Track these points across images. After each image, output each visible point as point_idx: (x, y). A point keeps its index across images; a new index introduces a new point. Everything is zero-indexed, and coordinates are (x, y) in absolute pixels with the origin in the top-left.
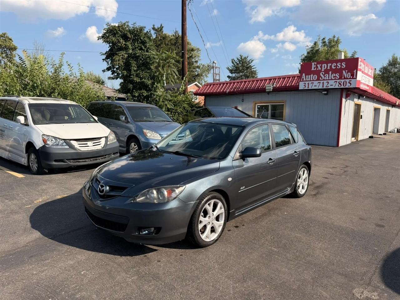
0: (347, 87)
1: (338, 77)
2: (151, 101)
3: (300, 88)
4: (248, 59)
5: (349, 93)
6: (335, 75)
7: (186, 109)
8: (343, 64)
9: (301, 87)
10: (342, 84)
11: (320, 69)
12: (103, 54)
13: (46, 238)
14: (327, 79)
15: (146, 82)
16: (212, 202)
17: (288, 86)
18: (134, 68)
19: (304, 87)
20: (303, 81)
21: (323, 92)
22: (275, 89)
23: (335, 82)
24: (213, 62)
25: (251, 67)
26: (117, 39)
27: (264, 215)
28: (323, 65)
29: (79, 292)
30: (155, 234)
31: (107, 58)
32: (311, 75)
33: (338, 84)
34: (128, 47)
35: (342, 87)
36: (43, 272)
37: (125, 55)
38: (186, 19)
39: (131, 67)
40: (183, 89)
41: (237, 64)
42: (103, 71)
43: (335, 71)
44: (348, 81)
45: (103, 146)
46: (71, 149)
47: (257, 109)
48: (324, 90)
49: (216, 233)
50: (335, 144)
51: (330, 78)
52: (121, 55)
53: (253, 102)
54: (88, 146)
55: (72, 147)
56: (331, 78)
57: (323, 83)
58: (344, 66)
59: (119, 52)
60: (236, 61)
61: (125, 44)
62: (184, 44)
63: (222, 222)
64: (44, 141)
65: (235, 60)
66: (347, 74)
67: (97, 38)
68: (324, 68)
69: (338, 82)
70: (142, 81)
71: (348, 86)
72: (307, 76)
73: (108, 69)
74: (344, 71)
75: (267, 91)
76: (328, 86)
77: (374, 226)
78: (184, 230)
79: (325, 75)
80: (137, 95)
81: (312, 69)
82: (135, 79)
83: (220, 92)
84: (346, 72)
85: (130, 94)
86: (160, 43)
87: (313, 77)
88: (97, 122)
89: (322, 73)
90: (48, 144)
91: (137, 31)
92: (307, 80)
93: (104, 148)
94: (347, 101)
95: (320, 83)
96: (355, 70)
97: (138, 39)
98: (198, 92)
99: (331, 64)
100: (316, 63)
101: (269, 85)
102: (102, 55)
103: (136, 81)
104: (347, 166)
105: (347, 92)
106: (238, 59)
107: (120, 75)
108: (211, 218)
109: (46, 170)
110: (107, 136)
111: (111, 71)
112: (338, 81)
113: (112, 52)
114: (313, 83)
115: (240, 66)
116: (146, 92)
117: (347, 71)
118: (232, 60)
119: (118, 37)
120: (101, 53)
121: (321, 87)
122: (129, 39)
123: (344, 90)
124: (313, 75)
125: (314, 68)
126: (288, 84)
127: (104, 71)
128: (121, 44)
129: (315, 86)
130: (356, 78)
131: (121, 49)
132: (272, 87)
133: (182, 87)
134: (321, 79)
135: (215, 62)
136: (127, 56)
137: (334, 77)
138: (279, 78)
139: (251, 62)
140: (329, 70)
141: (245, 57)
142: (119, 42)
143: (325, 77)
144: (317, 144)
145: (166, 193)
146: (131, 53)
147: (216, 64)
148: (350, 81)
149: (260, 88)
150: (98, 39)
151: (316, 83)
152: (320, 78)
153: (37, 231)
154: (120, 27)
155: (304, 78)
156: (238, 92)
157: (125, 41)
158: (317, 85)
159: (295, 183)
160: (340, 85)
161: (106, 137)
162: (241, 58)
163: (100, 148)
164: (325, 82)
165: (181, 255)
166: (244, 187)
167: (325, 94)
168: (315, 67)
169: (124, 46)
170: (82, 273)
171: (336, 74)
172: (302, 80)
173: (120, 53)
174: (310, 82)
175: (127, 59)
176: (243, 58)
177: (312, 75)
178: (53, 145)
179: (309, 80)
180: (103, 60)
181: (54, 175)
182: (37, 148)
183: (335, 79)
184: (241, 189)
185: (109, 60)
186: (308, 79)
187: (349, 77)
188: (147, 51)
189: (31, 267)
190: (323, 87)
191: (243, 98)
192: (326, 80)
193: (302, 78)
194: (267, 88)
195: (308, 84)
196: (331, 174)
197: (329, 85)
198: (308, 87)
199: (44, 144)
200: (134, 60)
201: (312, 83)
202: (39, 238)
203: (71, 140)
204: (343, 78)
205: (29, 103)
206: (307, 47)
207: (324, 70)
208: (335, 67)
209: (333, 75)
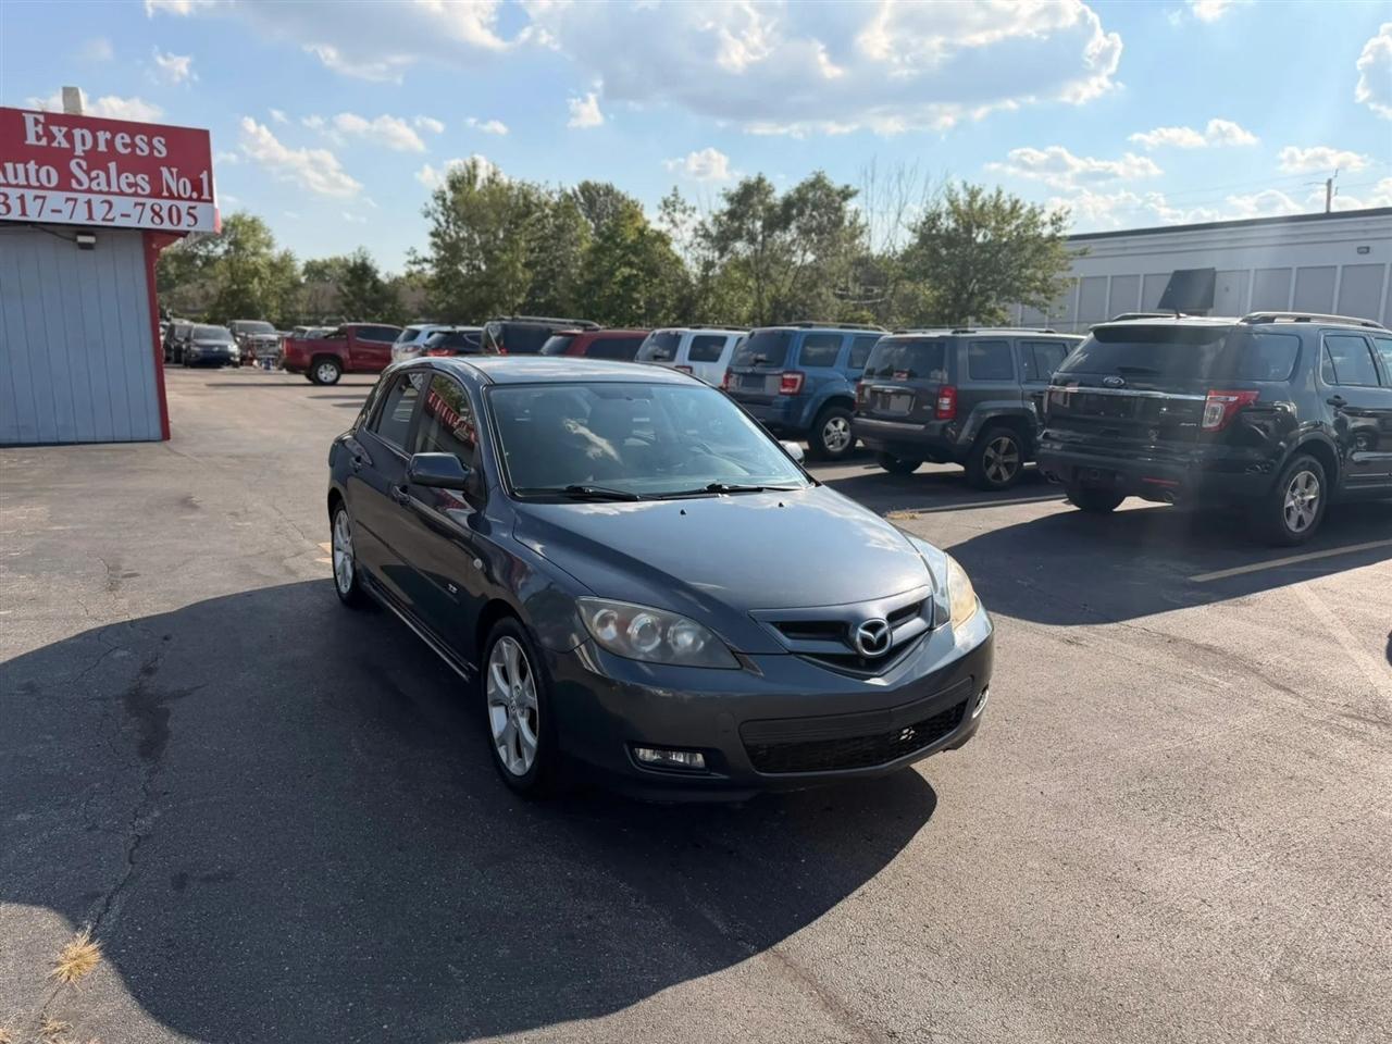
0: (184, 227)
1: (148, 190)
6: (132, 179)
8: (156, 143)
10: (164, 214)
11: (65, 145)
14: (104, 187)
19: (5, 208)
21: (81, 239)
23: (137, 204)
28: (77, 133)
32: (26, 163)
33: (148, 213)
35: (167, 226)
43: (130, 164)
44: (184, 206)
48: (80, 229)
50: (154, 430)
51: (115, 188)
56: (119, 188)
57: (89, 203)
58: (164, 152)
66: (178, 182)
68: (84, 144)
69: (148, 207)
71: (189, 225)
72: (9, 166)
74: (164, 170)
76: (110, 216)
79: (93, 174)
81: (26, 138)
84: (172, 174)
87: (37, 171)
89: (79, 165)
92: (13, 181)
95: (75, 200)
96: (205, 172)
99: (109, 135)
100: (42, 118)
112: (149, 202)
114: (44, 198)
117: (174, 170)
121: (80, 218)
124: (39, 165)
125: (39, 138)
129: (53, 211)
130: (211, 201)
134: (74, 184)
137: (129, 185)
140: (107, 158)
143: (91, 180)
148: (191, 208)
151: (56, 199)
152: (73, 181)
158: (57, 208)
160: (157, 220)
164: (96, 199)
167: (84, 246)
168: (41, 133)
171: (135, 177)
174: (29, 194)
177: (32, 162)
179: (22, 181)
183: (135, 194)
186: (16, 177)
187: (185, 193)
190: (91, 217)
192: (101, 192)
195: (22, 198)
197: (115, 213)
198: (24, 213)
201: (36, 197)
204: (165, 194)
207: (84, 151)
208: (129, 150)
209: (124, 176)
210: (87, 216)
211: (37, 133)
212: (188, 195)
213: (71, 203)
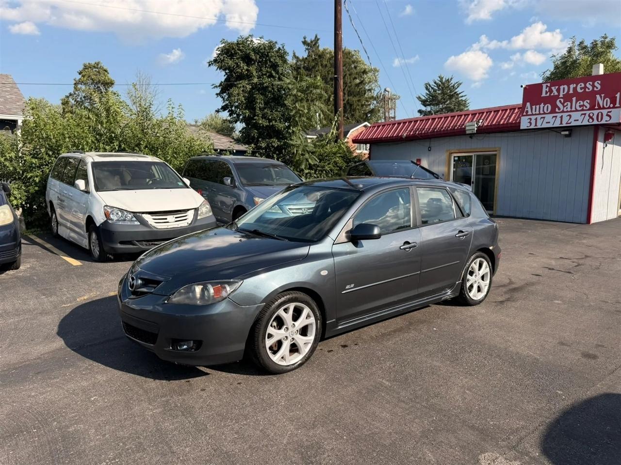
0: (603, 122)
1: (588, 106)
2: (285, 155)
3: (522, 128)
4: (453, 82)
5: (611, 132)
6: (582, 103)
7: (338, 164)
8: (596, 84)
9: (524, 124)
10: (595, 117)
11: (556, 94)
12: (216, 87)
13: (69, 349)
14: (569, 109)
15: (277, 126)
16: (292, 306)
17: (503, 124)
18: (260, 105)
19: (529, 125)
20: (527, 115)
21: (563, 133)
22: (481, 129)
23: (582, 114)
24: (385, 90)
25: (458, 95)
26: (236, 63)
27: (400, 330)
28: (562, 87)
29: (75, 423)
30: (195, 350)
31: (222, 92)
32: (540, 104)
33: (587, 117)
34: (252, 73)
35: (595, 122)
36: (44, 393)
37: (247, 86)
38: (341, 25)
39: (256, 104)
40: (334, 134)
41: (435, 91)
42: (216, 111)
43: (581, 97)
44: (605, 112)
45: (190, 222)
46: (142, 226)
47: (452, 163)
48: (563, 129)
49: (300, 353)
50: (584, 219)
51: (574, 109)
52: (240, 87)
53: (447, 151)
54: (168, 222)
55: (144, 223)
56: (576, 108)
57: (562, 117)
58: (599, 87)
59: (238, 82)
60: (433, 86)
61: (247, 70)
62: (338, 65)
63: (311, 338)
64: (107, 215)
65: (431, 84)
66: (603, 101)
67: (208, 64)
68: (564, 92)
69: (587, 115)
70: (271, 124)
71: (606, 121)
72: (534, 107)
73: (224, 108)
74: (598, 96)
75: (468, 132)
76: (569, 122)
77: (579, 356)
78: (242, 346)
79: (565, 104)
80: (263, 145)
81: (542, 95)
82: (260, 122)
83: (393, 136)
84: (601, 97)
85: (254, 144)
86: (313, 64)
87: (544, 107)
88: (188, 187)
89: (560, 101)
90: (111, 219)
91: (265, 48)
92: (534, 113)
93: (191, 226)
94: (606, 146)
95: (556, 117)
97: (266, 61)
98: (359, 138)
99: (575, 85)
100: (549, 85)
101: (471, 124)
102: (214, 88)
103: (263, 125)
104: (587, 256)
105: (606, 131)
106: (435, 83)
107: (241, 117)
108: (290, 331)
109: (110, 256)
110: (198, 208)
111: (228, 112)
112: (588, 112)
113: (229, 83)
114: (544, 118)
115: (439, 94)
116: (277, 140)
117: (603, 95)
118: (426, 84)
119: (237, 59)
120: (212, 85)
121: (557, 124)
122: (253, 62)
123: (600, 127)
124: (545, 104)
125: (546, 93)
126: (503, 120)
127: (218, 111)
128: (242, 70)
129: (547, 123)
131: (241, 77)
132: (476, 126)
133: (332, 131)
134: (557, 110)
135: (387, 89)
136: (250, 87)
137: (580, 106)
138: (489, 111)
139: (458, 87)
140: (572, 96)
141: (447, 79)
142: (238, 66)
144: (551, 219)
145: (212, 291)
146: (256, 82)
147: (389, 92)
148: (608, 112)
149: (456, 128)
150: (210, 65)
151: (549, 117)
152: (557, 109)
153: (61, 339)
154: (240, 44)
155: (529, 109)
156: (421, 136)
157: (247, 66)
158: (550, 121)
159: (461, 281)
160: (591, 120)
161: (196, 210)
162: (441, 81)
163: (186, 225)
164: (565, 115)
165: (239, 383)
166: (352, 285)
167: (566, 136)
168: (548, 91)
169: (246, 72)
170: (92, 399)
171: (583, 102)
172: (525, 114)
173: (240, 84)
174: (539, 117)
175: (250, 92)
176: (444, 80)
177: (542, 104)
178: (118, 220)
179: (537, 112)
180: (217, 94)
181: (120, 263)
182: (98, 225)
183: (583, 110)
184: (347, 288)
185: (225, 94)
186: (535, 111)
188: (280, 79)
189: (31, 387)
190: (561, 123)
191: (430, 144)
192: (567, 112)
193: (526, 110)
194: (467, 128)
195: (536, 119)
196: (550, 269)
197: (572, 120)
198: (536, 125)
199: (106, 219)
200: (261, 94)
201: (542, 118)
202: (60, 349)
203: (143, 213)
204: (596, 107)
205: (93, 161)
206: (554, 58)
207: (563, 95)
208: (583, 90)
209: (579, 102)
210: (560, 123)
211: (546, 91)
212: (608, 106)
213: (554, 118)
